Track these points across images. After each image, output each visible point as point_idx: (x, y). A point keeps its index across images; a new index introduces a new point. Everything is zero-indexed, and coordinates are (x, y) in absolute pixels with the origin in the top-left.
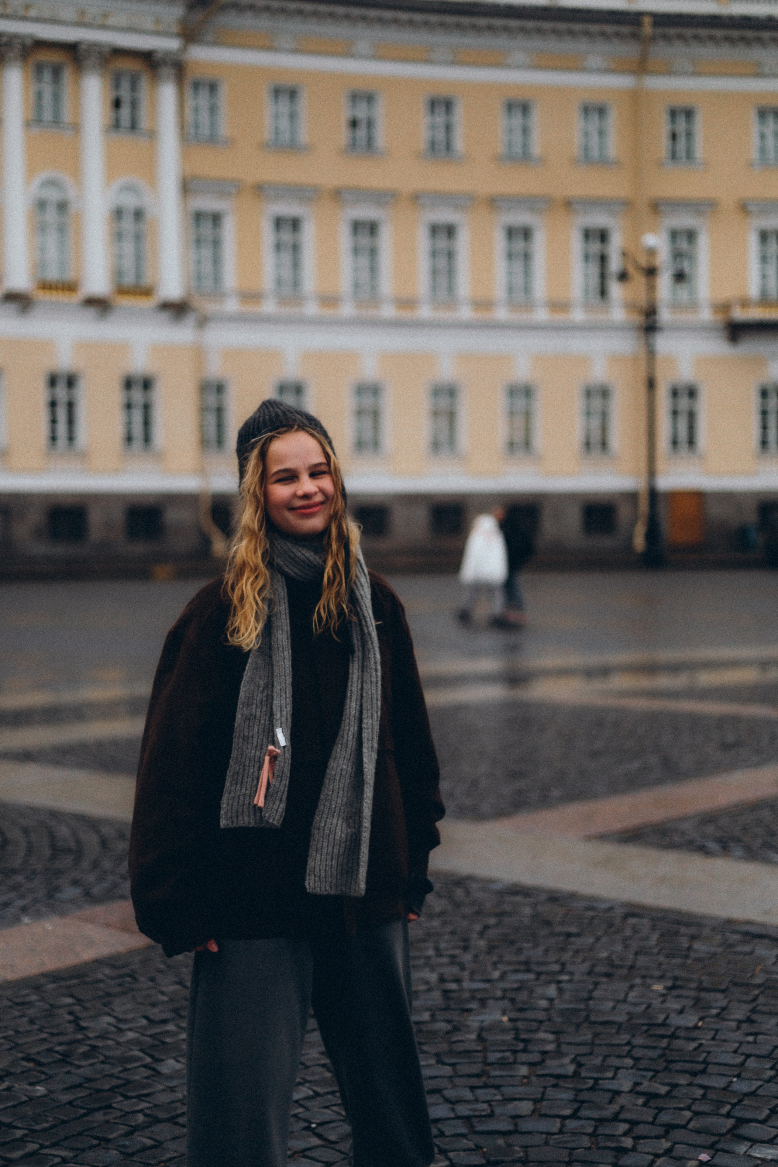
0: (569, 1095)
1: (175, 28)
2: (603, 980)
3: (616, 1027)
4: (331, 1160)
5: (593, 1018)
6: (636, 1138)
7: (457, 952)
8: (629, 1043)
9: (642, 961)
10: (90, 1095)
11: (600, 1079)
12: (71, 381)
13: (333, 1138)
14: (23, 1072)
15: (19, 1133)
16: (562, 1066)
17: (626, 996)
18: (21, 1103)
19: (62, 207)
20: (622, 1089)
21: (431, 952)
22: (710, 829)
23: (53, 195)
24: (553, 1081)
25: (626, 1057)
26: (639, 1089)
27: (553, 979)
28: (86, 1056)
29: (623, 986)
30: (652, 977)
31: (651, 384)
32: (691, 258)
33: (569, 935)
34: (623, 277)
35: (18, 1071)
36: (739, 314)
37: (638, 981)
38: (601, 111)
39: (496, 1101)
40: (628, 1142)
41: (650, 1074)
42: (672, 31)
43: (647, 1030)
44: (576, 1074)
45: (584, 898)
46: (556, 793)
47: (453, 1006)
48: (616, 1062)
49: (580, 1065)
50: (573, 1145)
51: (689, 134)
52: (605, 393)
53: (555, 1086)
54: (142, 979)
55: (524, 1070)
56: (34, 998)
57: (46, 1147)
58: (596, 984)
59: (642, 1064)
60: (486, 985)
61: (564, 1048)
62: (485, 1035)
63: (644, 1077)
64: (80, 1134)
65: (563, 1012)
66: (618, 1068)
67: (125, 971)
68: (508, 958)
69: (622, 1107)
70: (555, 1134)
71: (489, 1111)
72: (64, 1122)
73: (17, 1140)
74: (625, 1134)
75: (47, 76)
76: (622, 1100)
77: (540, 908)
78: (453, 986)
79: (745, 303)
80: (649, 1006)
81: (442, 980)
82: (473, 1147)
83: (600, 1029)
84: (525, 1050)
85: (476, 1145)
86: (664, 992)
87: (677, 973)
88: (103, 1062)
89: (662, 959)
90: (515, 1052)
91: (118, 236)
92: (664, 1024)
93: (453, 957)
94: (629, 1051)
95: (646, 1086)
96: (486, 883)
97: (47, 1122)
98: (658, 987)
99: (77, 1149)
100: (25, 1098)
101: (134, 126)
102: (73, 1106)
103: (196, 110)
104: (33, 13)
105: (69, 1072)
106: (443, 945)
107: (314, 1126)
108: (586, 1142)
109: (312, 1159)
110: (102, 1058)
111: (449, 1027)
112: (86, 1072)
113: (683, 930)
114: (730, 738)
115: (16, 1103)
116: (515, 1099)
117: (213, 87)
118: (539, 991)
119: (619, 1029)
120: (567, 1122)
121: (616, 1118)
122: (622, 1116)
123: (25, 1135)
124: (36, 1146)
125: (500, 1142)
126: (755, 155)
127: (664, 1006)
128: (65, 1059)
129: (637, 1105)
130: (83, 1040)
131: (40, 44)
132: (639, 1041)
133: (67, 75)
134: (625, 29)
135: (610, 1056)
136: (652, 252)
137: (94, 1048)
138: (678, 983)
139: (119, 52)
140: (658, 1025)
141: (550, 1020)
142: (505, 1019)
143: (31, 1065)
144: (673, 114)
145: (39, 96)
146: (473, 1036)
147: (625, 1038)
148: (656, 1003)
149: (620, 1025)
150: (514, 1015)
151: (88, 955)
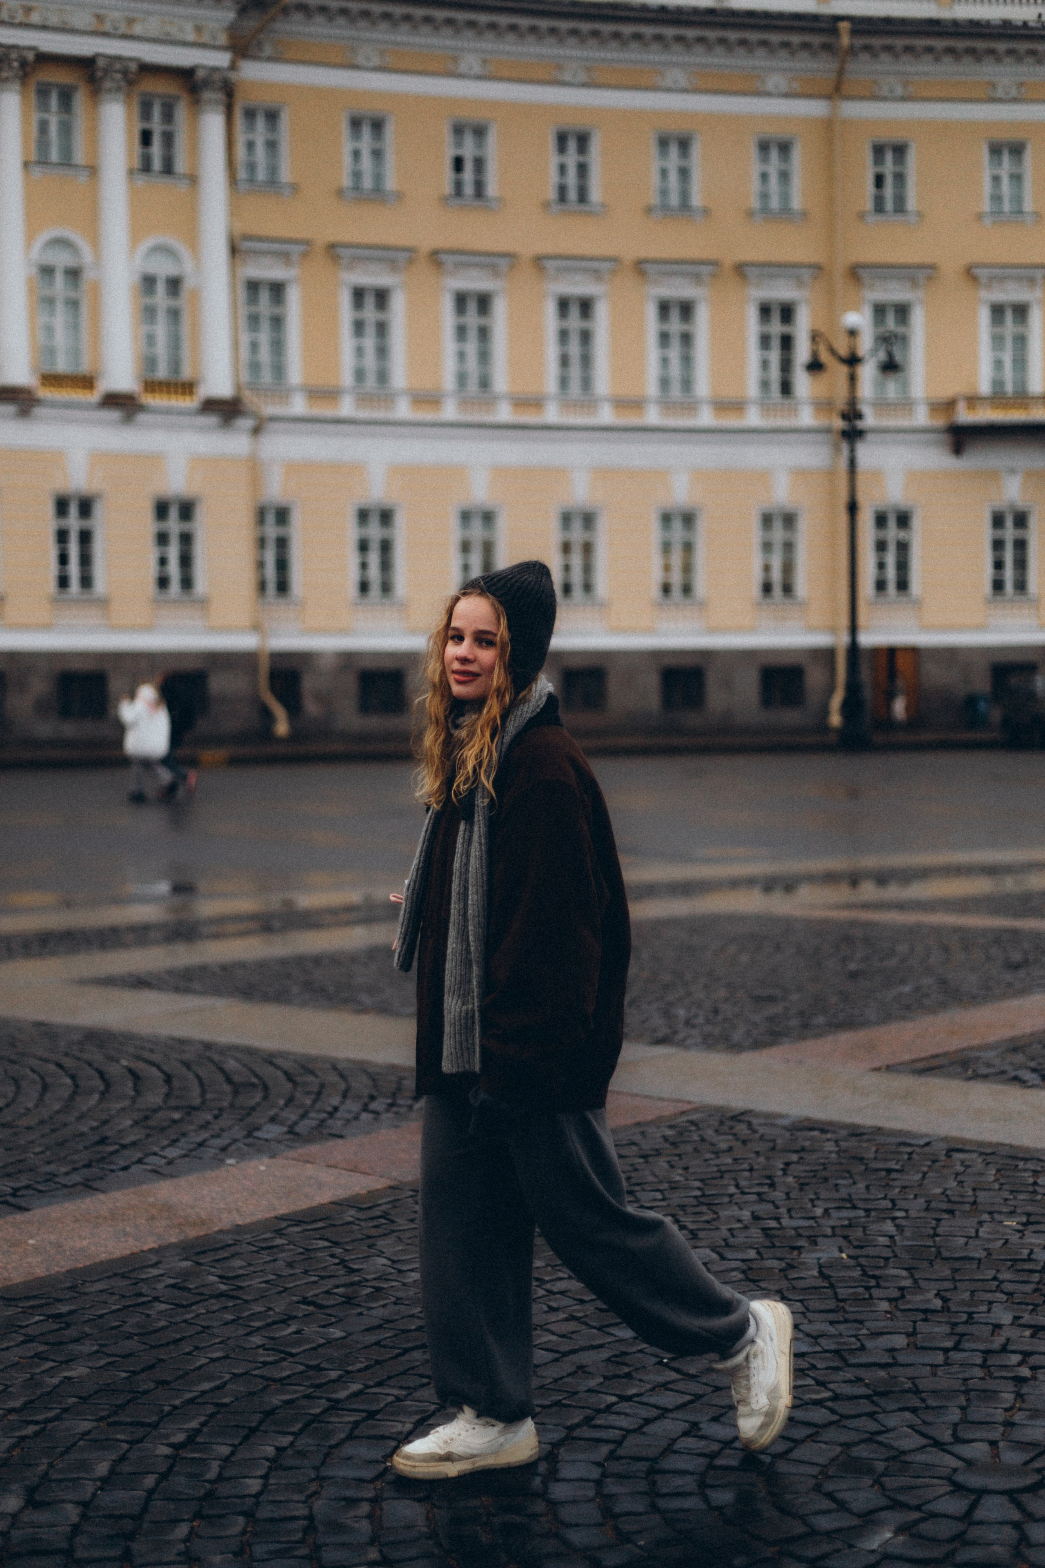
0: (947, 1329)
1: (223, 39)
2: (946, 1216)
3: (977, 1262)
4: (700, 1392)
5: (946, 1254)
6: (1033, 1368)
7: (765, 1189)
8: (995, 1279)
9: (982, 1196)
10: (396, 1335)
11: (974, 1313)
12: (86, 507)
13: (693, 1371)
14: (305, 1316)
15: (334, 1375)
16: (928, 1301)
17: (977, 1231)
18: (319, 1346)
19: (74, 274)
20: (1002, 1322)
21: (732, 1190)
22: (1019, 1058)
23: (61, 259)
24: (921, 1316)
25: (995, 1291)
26: (1022, 1321)
27: (885, 1215)
28: (370, 1297)
29: (973, 1222)
30: (1000, 1213)
31: (853, 508)
32: (904, 340)
33: (889, 1171)
34: (815, 366)
35: (300, 1315)
36: (965, 416)
37: (986, 1217)
38: (785, 148)
39: (863, 1335)
40: (1025, 1372)
41: (1031, 1307)
42: (877, 42)
43: (1012, 1265)
44: (945, 1309)
45: (892, 1133)
46: (820, 1020)
47: (778, 1244)
48: (989, 1296)
49: (945, 1300)
50: (966, 1375)
51: (900, 178)
52: (789, 520)
53: (926, 1320)
54: (400, 1221)
55: (885, 1306)
56: (279, 1241)
57: (372, 1387)
58: (939, 1220)
59: (1017, 1298)
60: (812, 1223)
61: (922, 1284)
62: (826, 1271)
63: (1024, 1311)
64: (403, 1373)
65: (909, 1249)
66: (990, 1303)
67: (376, 1212)
68: (823, 1194)
69: (1008, 1340)
70: (940, 1366)
71: (859, 1344)
72: (378, 1362)
73: (333, 1381)
74: (1020, 1364)
75: (54, 101)
76: (1006, 1333)
77: (843, 1144)
78: (773, 1224)
79: (973, 401)
80: (1007, 1241)
81: (756, 1217)
82: (853, 1378)
83: (957, 1265)
84: (878, 1286)
85: (855, 1377)
86: (1020, 1227)
87: (1030, 1209)
88: (395, 1303)
89: (1006, 1195)
90: (867, 1288)
91: (149, 313)
92: (1029, 1259)
93: (759, 1194)
94: (998, 1286)
95: (1027, 1318)
96: (770, 1118)
97: (361, 1362)
98: (1012, 1223)
99: (409, 1388)
100: (322, 1341)
101: (168, 169)
102: (381, 1346)
103: (250, 145)
104: (35, 18)
105: (361, 1314)
106: (743, 1183)
107: (665, 1361)
108: (978, 1372)
109: (676, 1391)
110: (393, 1299)
111: (783, 1265)
112: (380, 1313)
113: (1021, 1165)
114: (1017, 957)
115: (315, 1345)
116: (886, 1333)
117: (272, 117)
118: (874, 1227)
119: (979, 1263)
120: (951, 1353)
121: (1004, 1349)
122: (1010, 1348)
123: (341, 1377)
124: (360, 1386)
125: (882, 1373)
126: (986, 206)
127: (1022, 1241)
128: (349, 1301)
129: (1025, 1337)
130: (360, 1282)
131: (45, 59)
132: (1005, 1275)
133: (80, 100)
134: (817, 40)
135: (978, 1291)
136: (853, 333)
137: (378, 1289)
138: (1032, 1219)
139: (148, 69)
140: (1024, 1260)
141: (896, 1256)
142: (844, 1255)
143: (311, 1308)
144: (879, 151)
145: (43, 127)
146: (815, 1273)
147: (990, 1274)
148: (1014, 1238)
149: (980, 1260)
150: (853, 1252)
151: (324, 1197)
